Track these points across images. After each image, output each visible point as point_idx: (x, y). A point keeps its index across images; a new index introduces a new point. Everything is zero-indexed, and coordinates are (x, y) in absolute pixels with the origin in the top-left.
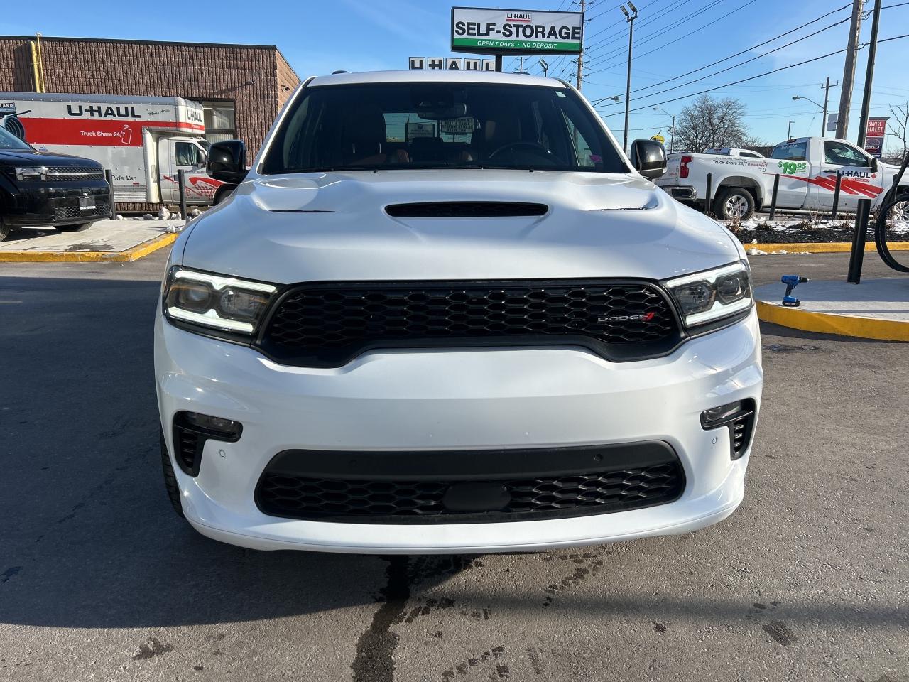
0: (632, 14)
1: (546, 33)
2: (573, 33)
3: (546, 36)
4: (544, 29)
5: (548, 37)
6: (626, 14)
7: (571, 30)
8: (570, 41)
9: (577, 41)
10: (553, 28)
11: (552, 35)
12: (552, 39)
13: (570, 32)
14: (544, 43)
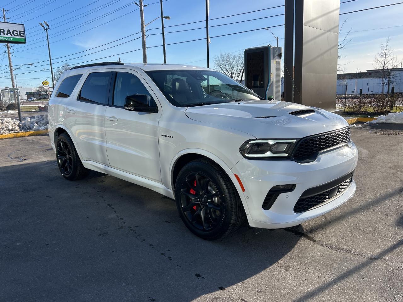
0: (46, 27)
1: (6, 32)
2: (20, 34)
3: (6, 34)
4: (4, 31)
5: (7, 35)
6: (43, 27)
7: (18, 32)
8: (19, 37)
9: (23, 38)
10: (9, 31)
11: (9, 34)
12: (9, 36)
13: (19, 33)
14: (5, 37)
